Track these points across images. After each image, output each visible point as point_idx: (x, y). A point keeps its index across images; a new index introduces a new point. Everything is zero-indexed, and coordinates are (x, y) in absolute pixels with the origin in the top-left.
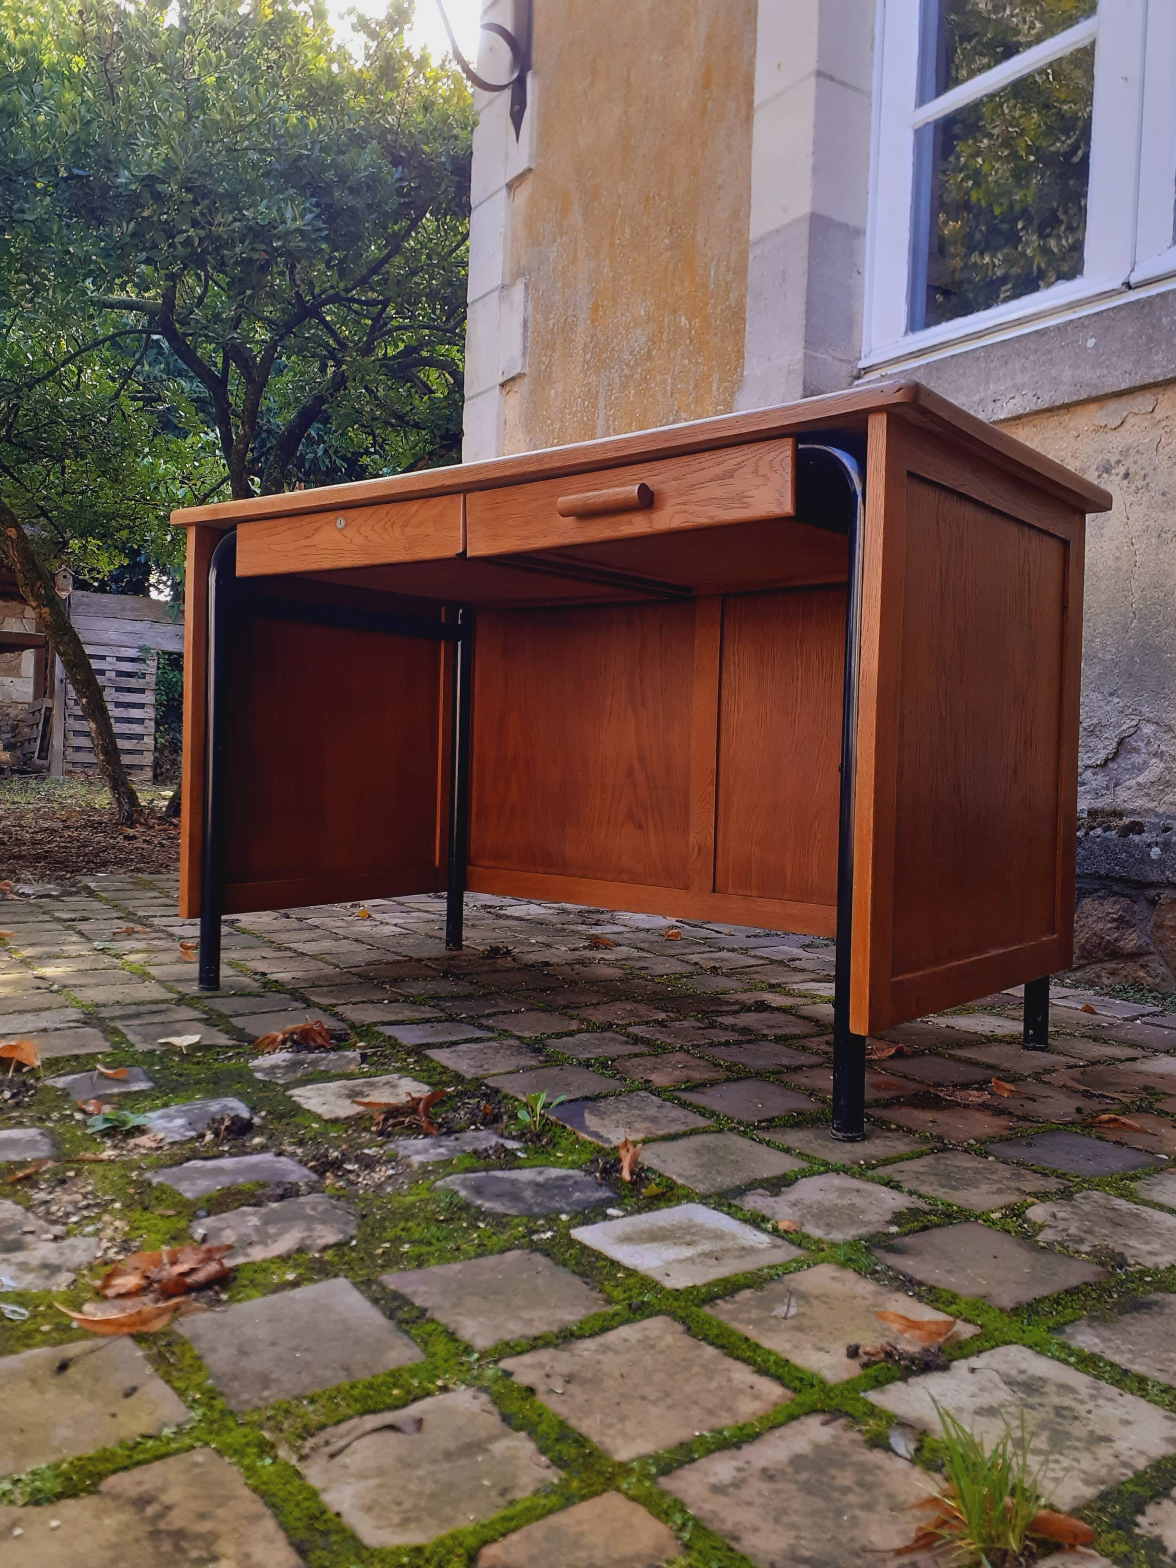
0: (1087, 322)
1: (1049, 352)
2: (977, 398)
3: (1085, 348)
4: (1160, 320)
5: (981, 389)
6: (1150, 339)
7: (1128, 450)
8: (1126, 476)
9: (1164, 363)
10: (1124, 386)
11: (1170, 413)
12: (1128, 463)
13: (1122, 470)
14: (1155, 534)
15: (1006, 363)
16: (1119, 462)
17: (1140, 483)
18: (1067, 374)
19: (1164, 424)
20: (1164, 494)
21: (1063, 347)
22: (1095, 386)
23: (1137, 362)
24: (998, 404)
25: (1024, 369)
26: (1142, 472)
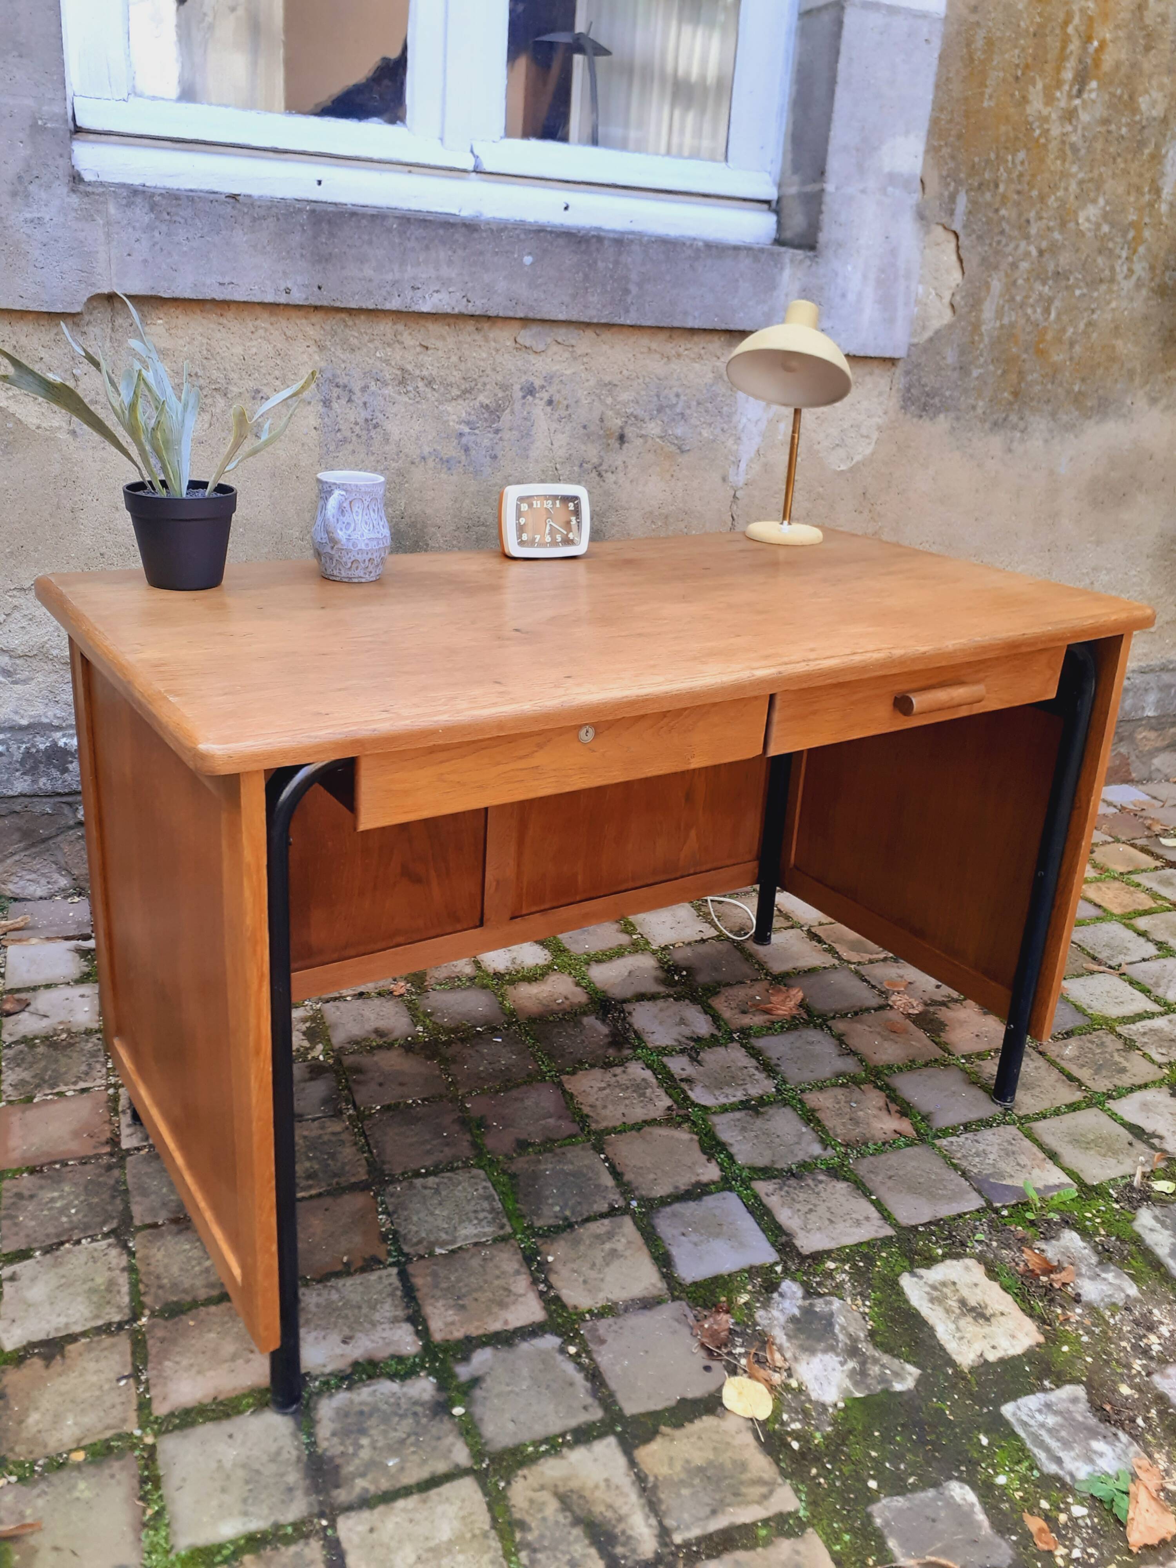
0: (522, 236)
1: (481, 253)
2: (390, 277)
3: (522, 264)
4: (595, 262)
5: (396, 267)
6: (586, 277)
7: (552, 378)
8: (550, 402)
9: (599, 306)
10: (561, 317)
11: (589, 351)
12: (553, 389)
13: (546, 396)
14: (577, 463)
15: (427, 248)
16: (543, 387)
17: (564, 413)
18: (502, 285)
19: (585, 360)
20: (585, 427)
21: (497, 253)
22: (531, 308)
23: (574, 296)
24: (419, 293)
25: (450, 263)
26: (565, 403)
